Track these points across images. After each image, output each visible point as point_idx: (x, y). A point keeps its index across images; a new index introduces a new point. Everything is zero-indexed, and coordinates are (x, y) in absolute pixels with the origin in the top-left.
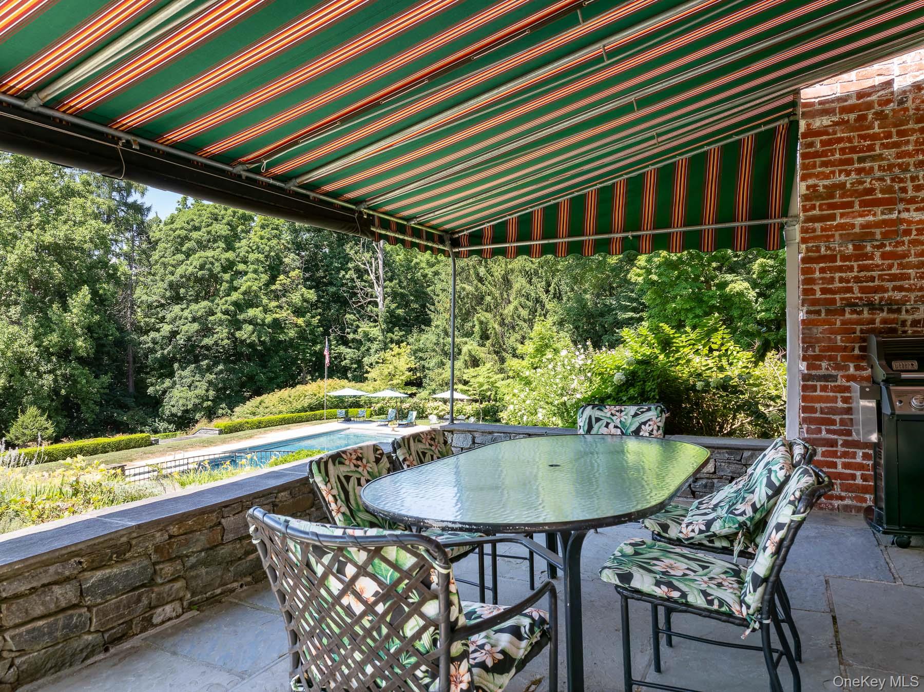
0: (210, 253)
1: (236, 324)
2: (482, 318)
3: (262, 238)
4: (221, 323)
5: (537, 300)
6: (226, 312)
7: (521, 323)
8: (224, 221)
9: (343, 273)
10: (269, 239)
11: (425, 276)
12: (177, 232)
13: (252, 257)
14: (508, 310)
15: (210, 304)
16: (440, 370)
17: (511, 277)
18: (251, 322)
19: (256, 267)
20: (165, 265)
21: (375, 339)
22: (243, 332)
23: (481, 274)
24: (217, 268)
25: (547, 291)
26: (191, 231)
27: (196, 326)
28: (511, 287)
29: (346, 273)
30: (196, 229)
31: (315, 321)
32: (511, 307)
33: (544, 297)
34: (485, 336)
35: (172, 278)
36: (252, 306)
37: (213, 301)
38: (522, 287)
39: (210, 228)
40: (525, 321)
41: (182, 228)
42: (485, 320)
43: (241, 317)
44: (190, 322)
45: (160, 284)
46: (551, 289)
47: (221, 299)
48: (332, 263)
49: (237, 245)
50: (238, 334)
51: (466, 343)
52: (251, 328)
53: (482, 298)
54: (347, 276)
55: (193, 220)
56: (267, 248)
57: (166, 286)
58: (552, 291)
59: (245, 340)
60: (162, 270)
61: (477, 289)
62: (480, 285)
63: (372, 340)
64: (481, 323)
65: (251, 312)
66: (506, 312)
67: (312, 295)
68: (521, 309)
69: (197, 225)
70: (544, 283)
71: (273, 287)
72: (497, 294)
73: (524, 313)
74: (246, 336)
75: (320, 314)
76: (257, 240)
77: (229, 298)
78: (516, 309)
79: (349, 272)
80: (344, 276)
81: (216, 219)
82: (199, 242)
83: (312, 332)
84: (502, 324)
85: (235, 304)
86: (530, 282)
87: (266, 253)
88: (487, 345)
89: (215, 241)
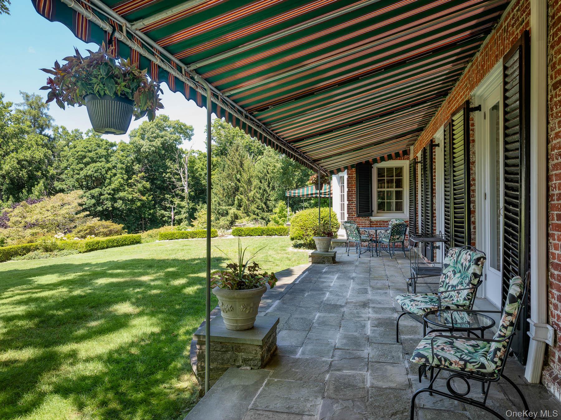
0: (98, 164)
1: (114, 200)
2: (239, 198)
3: (123, 156)
4: (107, 199)
5: (265, 190)
6: (109, 194)
7: (257, 200)
8: (103, 148)
9: (164, 174)
10: (126, 157)
11: (201, 175)
12: (79, 153)
13: (119, 165)
14: (251, 194)
15: (100, 190)
16: (218, 221)
17: (252, 180)
18: (120, 198)
19: (121, 171)
20: (73, 170)
21: (184, 207)
22: (117, 204)
23: (238, 178)
24: (104, 172)
25: (269, 186)
26: (86, 152)
27: (93, 201)
28: (252, 184)
29: (166, 174)
30: (90, 151)
31: (150, 198)
32: (252, 193)
33: (267, 188)
34: (240, 206)
35: (78, 176)
36: (121, 190)
37: (101, 188)
38: (257, 184)
39: (96, 151)
40: (259, 199)
41: (82, 151)
42: (240, 199)
43: (116, 196)
44: (90, 199)
45: (71, 179)
46: (271, 185)
47: (106, 187)
48: (158, 169)
49: (110, 160)
50: (115, 205)
51: (231, 209)
52: (121, 201)
53: (238, 189)
54: (167, 176)
55: (87, 147)
56: (126, 162)
57: (74, 180)
58: (271, 187)
59: (119, 208)
60: (72, 172)
61: (236, 184)
62: (238, 183)
63: (182, 207)
64: (238, 199)
65: (121, 194)
66: (250, 195)
67: (148, 185)
68: (256, 194)
69: (90, 149)
70: (267, 183)
71: (130, 181)
72: (246, 187)
73: (258, 196)
74: (119, 206)
75: (152, 195)
76: (120, 157)
77: (110, 187)
78: (255, 193)
79: (168, 174)
80: (165, 176)
81: (99, 146)
82: (92, 158)
83: (149, 203)
84: (248, 200)
85: (113, 190)
86: (261, 182)
87: (126, 164)
88: (241, 210)
89: (100, 158)
